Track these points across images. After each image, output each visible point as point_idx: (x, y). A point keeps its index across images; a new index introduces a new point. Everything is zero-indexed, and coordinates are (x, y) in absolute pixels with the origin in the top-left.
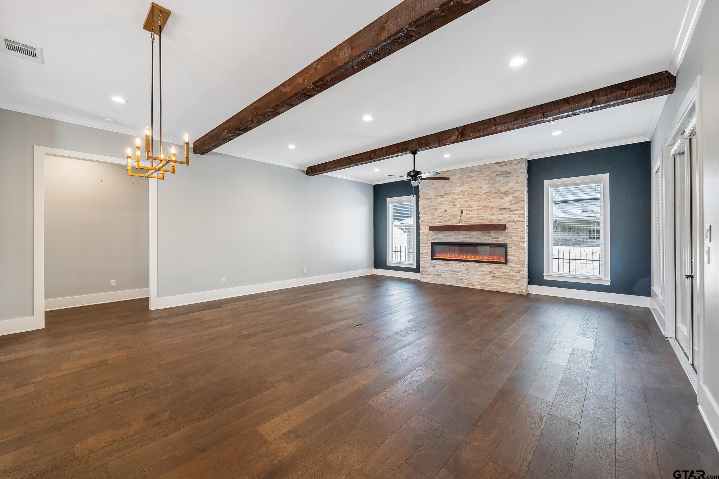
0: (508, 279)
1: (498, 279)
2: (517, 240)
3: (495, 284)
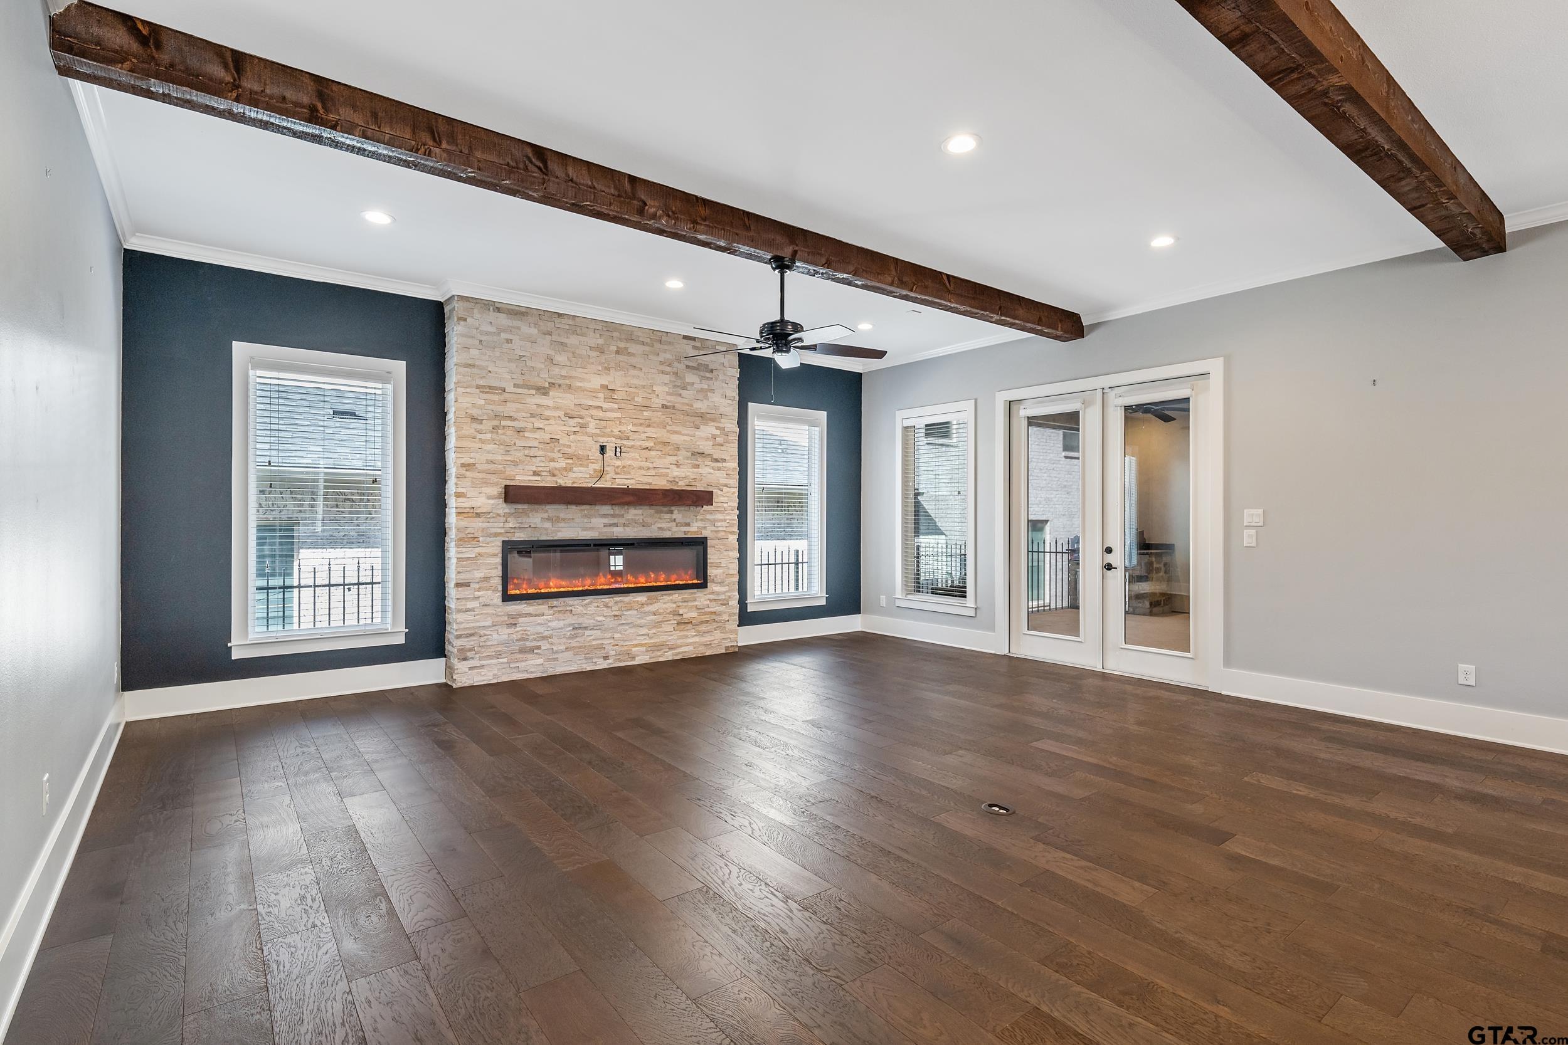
0: (707, 622)
1: (690, 626)
2: (724, 529)
3: (681, 641)
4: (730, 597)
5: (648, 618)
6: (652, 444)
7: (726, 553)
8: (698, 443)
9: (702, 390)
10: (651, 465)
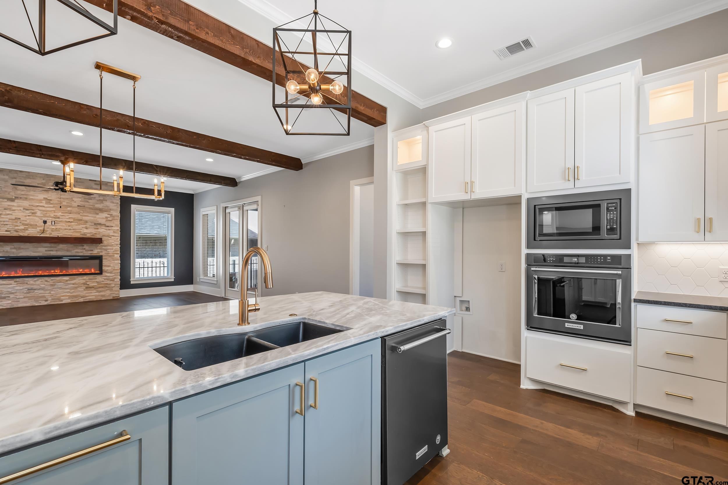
0: (103, 287)
1: (93, 289)
2: (112, 252)
3: (88, 294)
4: (115, 278)
5: (70, 286)
6: (72, 220)
7: (113, 261)
8: (98, 220)
9: (100, 200)
10: (71, 228)
